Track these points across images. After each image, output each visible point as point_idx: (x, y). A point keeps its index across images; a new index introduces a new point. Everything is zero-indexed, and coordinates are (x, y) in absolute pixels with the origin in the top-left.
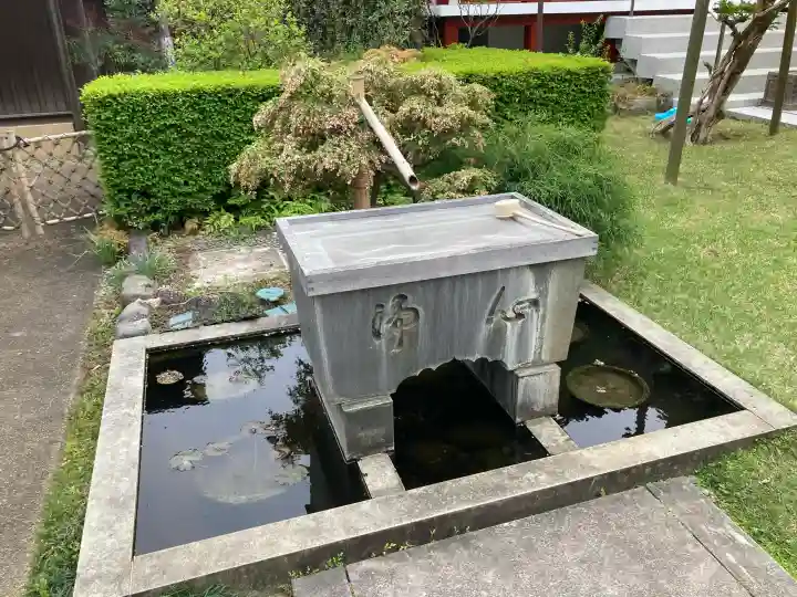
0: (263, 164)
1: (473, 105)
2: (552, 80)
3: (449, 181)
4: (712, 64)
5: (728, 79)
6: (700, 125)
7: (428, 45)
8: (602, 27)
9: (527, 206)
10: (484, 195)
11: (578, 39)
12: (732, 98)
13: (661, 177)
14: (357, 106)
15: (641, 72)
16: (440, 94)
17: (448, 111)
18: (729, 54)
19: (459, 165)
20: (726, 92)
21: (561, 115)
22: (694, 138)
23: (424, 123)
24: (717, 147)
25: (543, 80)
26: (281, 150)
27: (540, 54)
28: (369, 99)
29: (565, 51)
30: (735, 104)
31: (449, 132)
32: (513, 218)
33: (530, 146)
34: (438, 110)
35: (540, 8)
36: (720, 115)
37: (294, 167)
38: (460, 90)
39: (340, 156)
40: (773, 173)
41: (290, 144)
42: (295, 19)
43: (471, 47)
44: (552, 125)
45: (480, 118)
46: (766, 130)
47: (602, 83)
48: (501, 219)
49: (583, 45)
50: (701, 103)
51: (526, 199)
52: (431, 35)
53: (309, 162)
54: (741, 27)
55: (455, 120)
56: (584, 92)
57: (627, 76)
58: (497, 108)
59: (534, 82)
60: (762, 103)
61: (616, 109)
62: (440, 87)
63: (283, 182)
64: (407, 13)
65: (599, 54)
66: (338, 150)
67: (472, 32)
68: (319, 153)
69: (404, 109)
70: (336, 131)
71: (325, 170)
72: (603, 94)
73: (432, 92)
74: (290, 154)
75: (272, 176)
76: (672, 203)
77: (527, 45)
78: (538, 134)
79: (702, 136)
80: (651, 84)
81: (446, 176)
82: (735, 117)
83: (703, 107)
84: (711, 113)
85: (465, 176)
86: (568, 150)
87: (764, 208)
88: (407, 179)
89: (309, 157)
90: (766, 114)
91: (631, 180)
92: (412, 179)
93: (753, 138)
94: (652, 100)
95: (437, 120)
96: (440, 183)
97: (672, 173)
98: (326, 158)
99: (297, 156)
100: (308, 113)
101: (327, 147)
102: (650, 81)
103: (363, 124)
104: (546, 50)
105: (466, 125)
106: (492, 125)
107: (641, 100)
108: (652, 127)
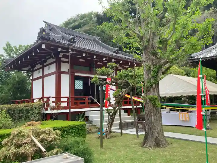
0: (5, 153)
1: (57, 135)
2: (73, 127)
3: (51, 152)
4: (107, 121)
5: (111, 124)
6: (107, 134)
7: (43, 120)
8: (84, 114)
9: (69, 155)
10: (60, 154)
11: (79, 117)
12: (112, 128)
13: (100, 147)
14: (30, 137)
15: (94, 123)
16: (49, 133)
17: (51, 136)
18: (110, 119)
19: (54, 148)
20: (111, 127)
21: (76, 135)
22: (106, 137)
23: (46, 140)
24: (111, 139)
25: (71, 128)
26: (10, 149)
27: (70, 121)
28: (33, 135)
29: (76, 120)
30: (113, 129)
31: (52, 141)
32: (67, 158)
33: (69, 143)
34: (49, 136)
35: (70, 110)
36: (111, 132)
37: (13, 153)
38: (54, 132)
39: (26, 149)
40: (122, 144)
41: (13, 148)
42: (9, 117)
43: (54, 120)
44: (74, 138)
45: (59, 137)
46: (120, 135)
47: (84, 127)
48: (64, 158)
49: (80, 118)
50: (106, 129)
51: (69, 154)
52: (44, 118)
53: (18, 151)
54: (111, 114)
55: (53, 138)
56: (81, 129)
57: (91, 124)
58: (62, 135)
59: (69, 128)
60: (119, 129)
61: (89, 132)
62: (49, 132)
63: (11, 157)
64: (37, 113)
65: (84, 120)
66: (26, 147)
67: (54, 117)
68: (21, 149)
69: (41, 137)
70: (25, 143)
71: (22, 153)
72: (85, 130)
73: (48, 133)
74: (13, 150)
75: (7, 156)
76: (102, 153)
77: (67, 119)
78: (71, 140)
79: (108, 137)
80: (96, 126)
81: (51, 151)
82: (114, 132)
83: (107, 130)
84: (109, 132)
85: (55, 151)
86: (78, 143)
87: (121, 152)
88: (44, 152)
89: (18, 150)
90: (120, 131)
91: (93, 149)
92: (45, 152)
93: (118, 137)
94: (97, 129)
95: (49, 138)
96: (50, 153)
97: (102, 146)
98: (22, 150)
99: (14, 151)
100: (18, 140)
101: (23, 147)
102: (96, 125)
103: (32, 141)
104: (72, 121)
105: (55, 139)
106: (61, 139)
107: (94, 130)
108: (97, 136)
